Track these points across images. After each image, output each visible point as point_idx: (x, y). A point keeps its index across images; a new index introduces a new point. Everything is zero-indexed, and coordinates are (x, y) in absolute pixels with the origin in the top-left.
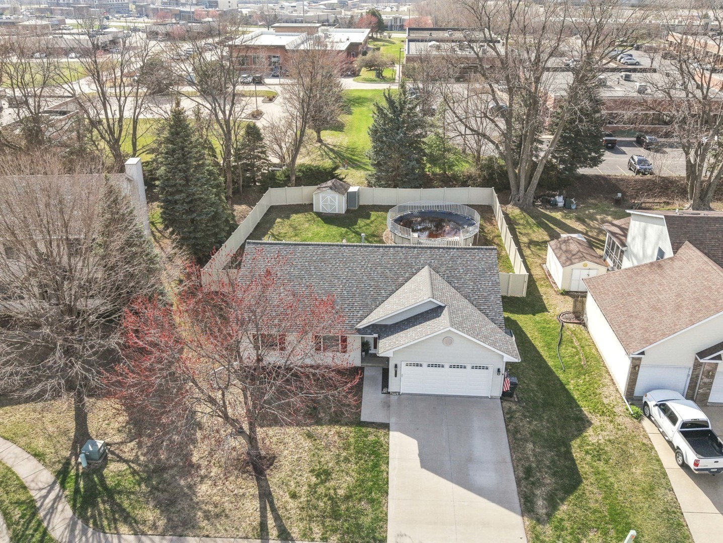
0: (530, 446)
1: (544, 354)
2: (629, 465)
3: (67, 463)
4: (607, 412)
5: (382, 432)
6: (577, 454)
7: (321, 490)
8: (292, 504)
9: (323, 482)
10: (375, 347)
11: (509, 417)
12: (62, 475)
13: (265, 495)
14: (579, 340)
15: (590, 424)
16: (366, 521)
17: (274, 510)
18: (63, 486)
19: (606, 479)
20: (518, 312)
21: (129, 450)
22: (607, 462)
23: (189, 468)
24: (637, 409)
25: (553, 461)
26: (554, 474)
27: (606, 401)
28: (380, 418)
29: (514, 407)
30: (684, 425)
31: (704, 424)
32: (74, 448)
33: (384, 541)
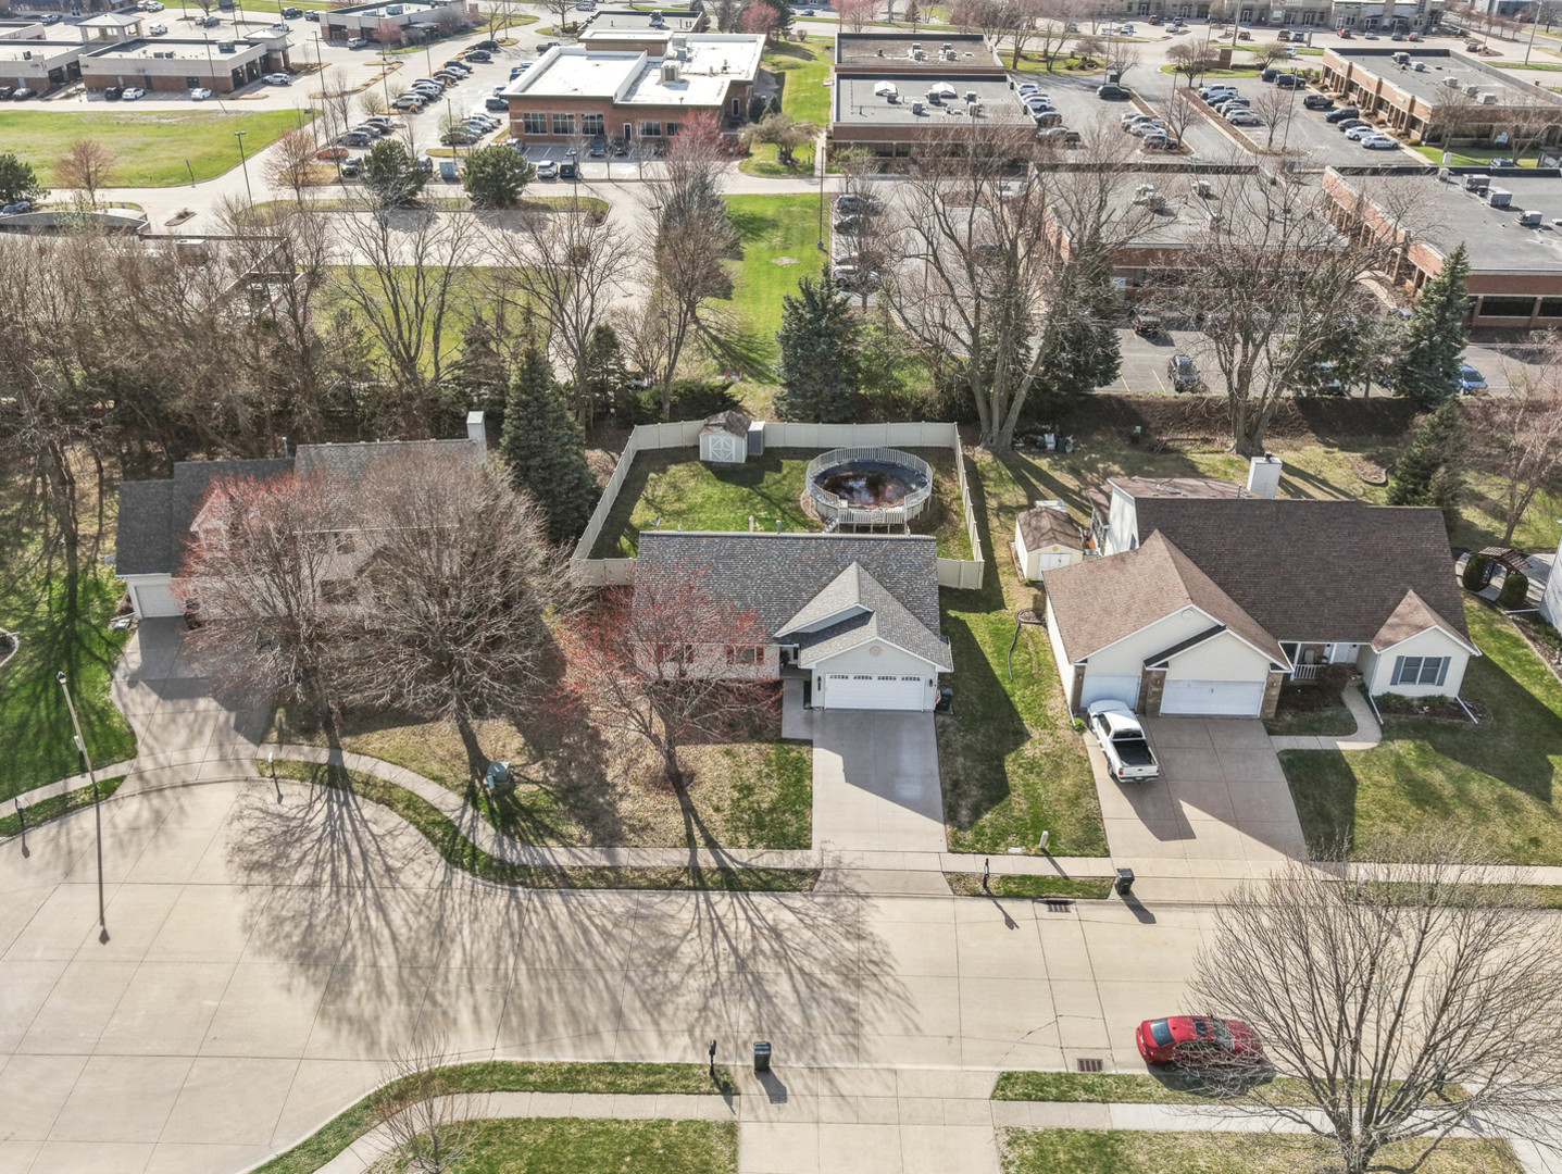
0: (960, 759)
1: (992, 661)
2: (1060, 777)
3: (471, 786)
4: (1048, 724)
5: (804, 749)
6: (1009, 767)
7: (744, 804)
8: (716, 817)
9: (745, 797)
10: (796, 657)
11: (941, 731)
12: (471, 796)
13: (688, 810)
14: (1035, 644)
15: (1029, 737)
16: (791, 830)
17: (699, 822)
18: (475, 806)
19: (1035, 790)
20: (969, 610)
21: (535, 771)
22: (1038, 774)
23: (604, 786)
24: (1079, 721)
25: (983, 775)
26: (982, 787)
27: (1050, 713)
28: (803, 734)
29: (948, 721)
30: (1118, 735)
31: (1136, 734)
32: (473, 771)
33: (808, 847)
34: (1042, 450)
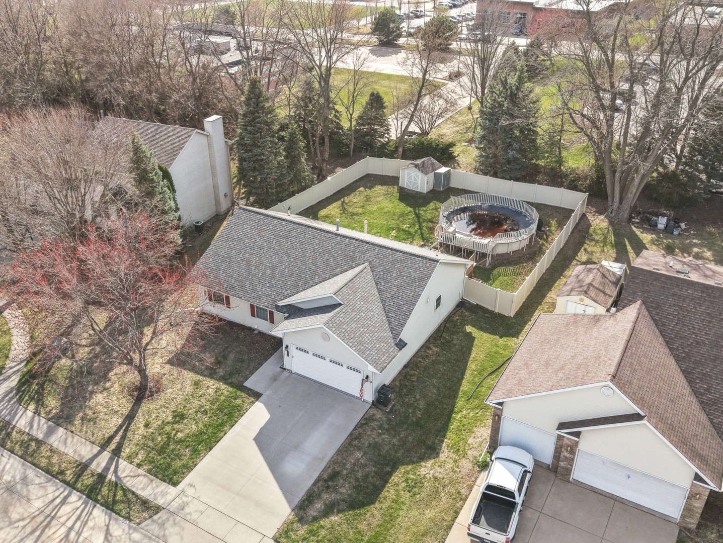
0: (359, 454)
1: (468, 378)
2: (428, 506)
3: (43, 349)
4: (461, 450)
5: (250, 400)
6: (396, 478)
7: (168, 428)
8: (142, 431)
9: (174, 423)
11: (364, 423)
12: (33, 356)
15: (437, 456)
16: (178, 464)
17: (127, 430)
19: (398, 509)
21: (83, 352)
22: (414, 495)
23: (103, 378)
25: (366, 476)
26: (356, 488)
28: (258, 389)
29: (379, 416)
33: (175, 484)
34: (652, 227)
